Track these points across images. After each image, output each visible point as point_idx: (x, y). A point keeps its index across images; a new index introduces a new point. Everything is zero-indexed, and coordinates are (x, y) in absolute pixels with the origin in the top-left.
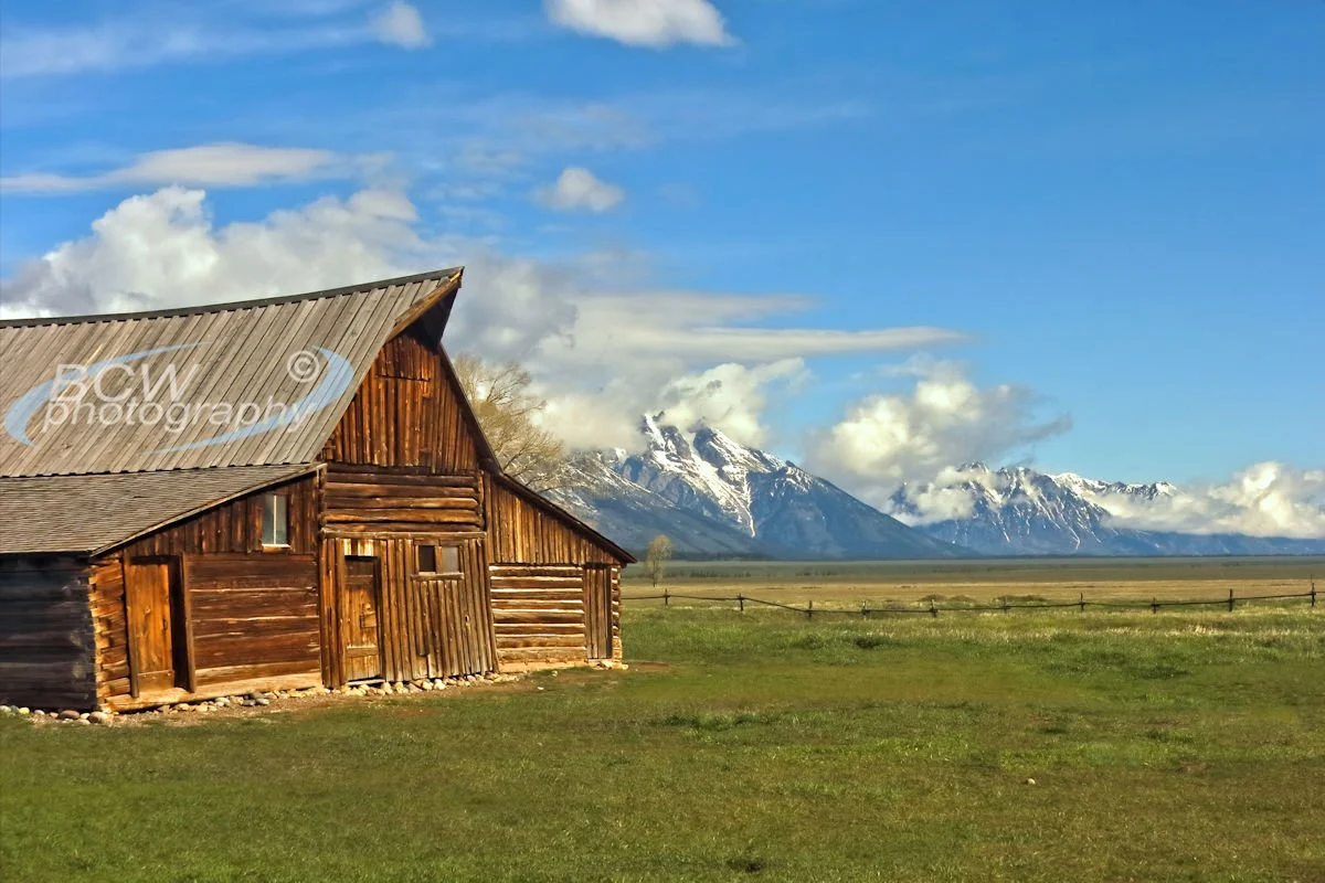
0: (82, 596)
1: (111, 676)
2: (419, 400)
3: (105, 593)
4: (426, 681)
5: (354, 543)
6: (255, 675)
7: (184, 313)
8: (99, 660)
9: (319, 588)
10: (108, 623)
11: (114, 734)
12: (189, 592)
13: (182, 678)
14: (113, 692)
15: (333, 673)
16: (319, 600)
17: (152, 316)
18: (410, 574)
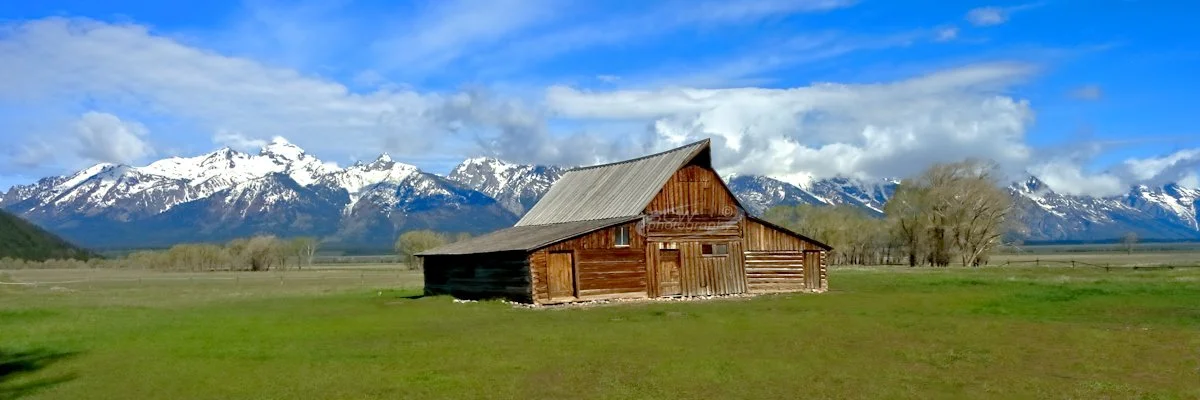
0: (528, 265)
1: (539, 292)
2: (702, 189)
3: (537, 263)
4: (706, 295)
5: (665, 244)
6: (612, 292)
7: (631, 161)
8: (534, 287)
9: (645, 261)
10: (538, 274)
11: (538, 312)
12: (577, 264)
13: (575, 294)
14: (540, 298)
15: (653, 291)
16: (645, 265)
17: (623, 163)
18: (697, 255)
